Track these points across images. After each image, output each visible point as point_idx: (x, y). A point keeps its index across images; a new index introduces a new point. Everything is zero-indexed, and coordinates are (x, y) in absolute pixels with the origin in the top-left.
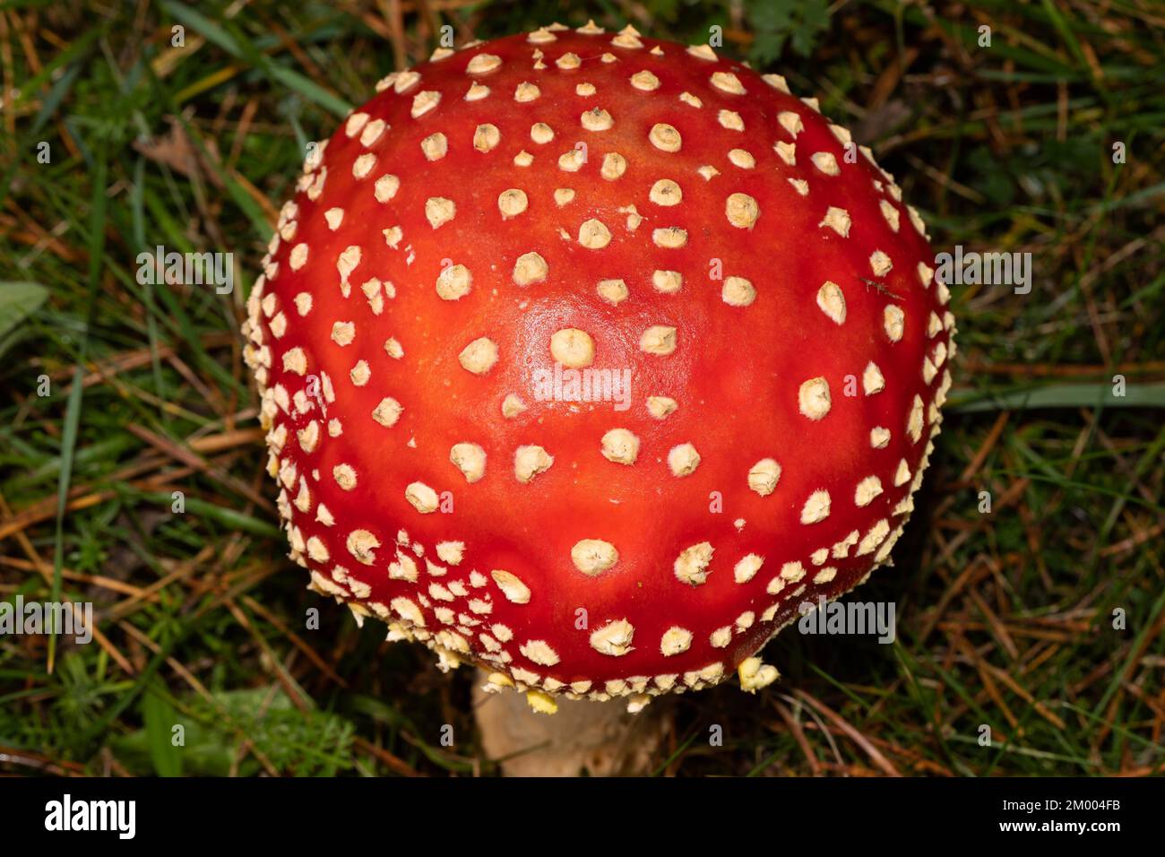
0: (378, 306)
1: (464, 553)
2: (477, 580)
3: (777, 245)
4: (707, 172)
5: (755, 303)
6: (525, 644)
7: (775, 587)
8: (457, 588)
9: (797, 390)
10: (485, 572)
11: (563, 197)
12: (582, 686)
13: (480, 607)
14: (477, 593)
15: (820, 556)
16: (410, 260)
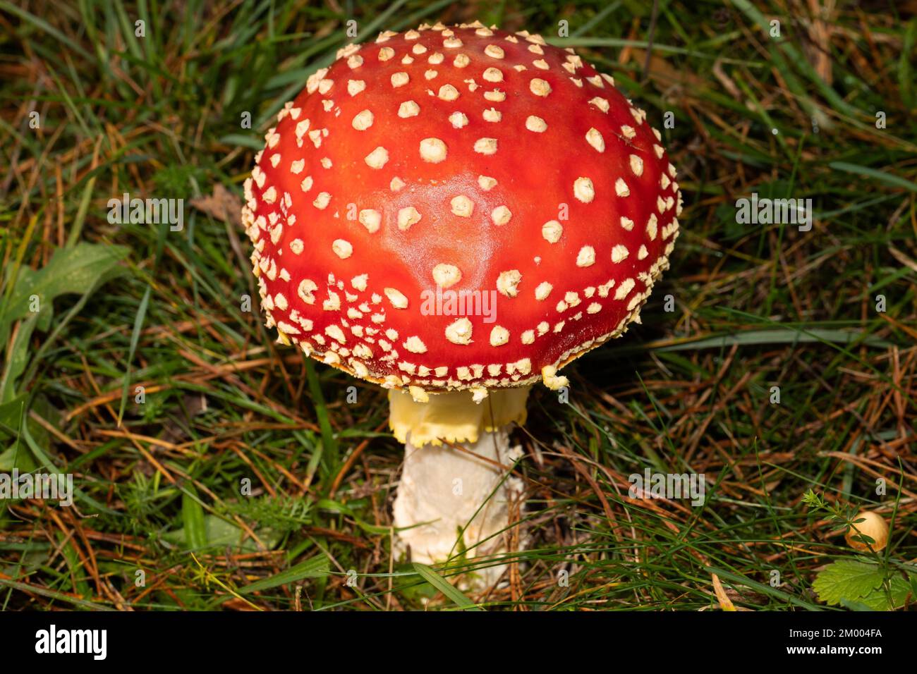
0: (318, 144)
1: (368, 282)
2: (376, 299)
3: (561, 106)
4: (519, 68)
5: (547, 131)
6: (406, 342)
7: (561, 307)
8: (364, 308)
9: (573, 183)
10: (381, 293)
11: (430, 75)
12: (442, 371)
13: (378, 318)
14: (375, 309)
15: (589, 292)
16: (337, 114)
